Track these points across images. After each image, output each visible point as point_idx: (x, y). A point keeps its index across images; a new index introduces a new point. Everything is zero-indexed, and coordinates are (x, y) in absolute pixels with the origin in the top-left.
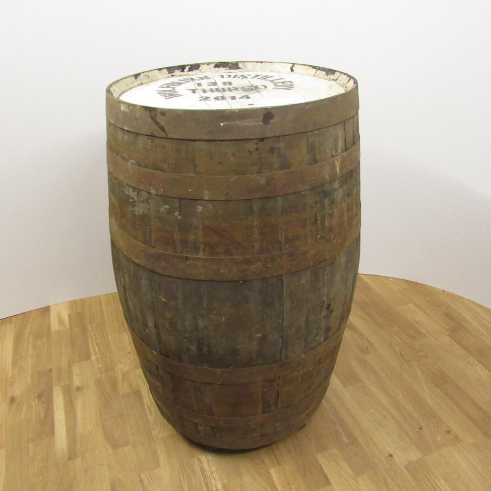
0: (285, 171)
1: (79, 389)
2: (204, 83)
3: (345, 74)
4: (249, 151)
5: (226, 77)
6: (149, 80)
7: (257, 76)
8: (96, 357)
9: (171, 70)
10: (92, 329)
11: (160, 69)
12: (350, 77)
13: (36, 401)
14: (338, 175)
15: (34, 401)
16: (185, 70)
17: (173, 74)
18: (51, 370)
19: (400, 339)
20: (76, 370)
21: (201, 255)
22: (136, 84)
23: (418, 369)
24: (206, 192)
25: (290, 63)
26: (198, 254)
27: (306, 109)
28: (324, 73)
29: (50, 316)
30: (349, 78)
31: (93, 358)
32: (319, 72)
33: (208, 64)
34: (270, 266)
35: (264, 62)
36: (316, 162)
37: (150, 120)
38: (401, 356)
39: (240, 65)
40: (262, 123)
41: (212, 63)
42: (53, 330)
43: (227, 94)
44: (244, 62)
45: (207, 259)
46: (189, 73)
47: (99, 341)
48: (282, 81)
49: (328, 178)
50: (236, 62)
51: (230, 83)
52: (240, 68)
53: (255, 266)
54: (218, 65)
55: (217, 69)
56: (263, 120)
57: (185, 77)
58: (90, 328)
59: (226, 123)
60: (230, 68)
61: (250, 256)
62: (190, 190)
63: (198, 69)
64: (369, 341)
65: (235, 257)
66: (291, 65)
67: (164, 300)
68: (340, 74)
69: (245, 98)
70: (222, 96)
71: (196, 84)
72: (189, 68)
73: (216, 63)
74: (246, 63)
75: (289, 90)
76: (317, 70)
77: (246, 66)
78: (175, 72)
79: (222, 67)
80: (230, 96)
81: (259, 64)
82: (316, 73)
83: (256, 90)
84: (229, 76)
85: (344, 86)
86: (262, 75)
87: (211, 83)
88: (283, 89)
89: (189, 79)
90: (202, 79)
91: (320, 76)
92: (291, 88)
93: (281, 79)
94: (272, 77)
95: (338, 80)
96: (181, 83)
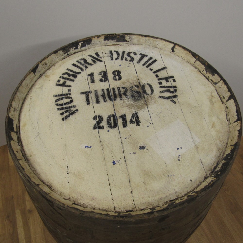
1: (30, 211)
5: (114, 55)
6: (47, 68)
7: (142, 56)
9: (66, 50)
11: (56, 52)
13: (7, 221)
16: (79, 47)
20: (27, 197)
22: (35, 79)
28: (203, 67)
32: (198, 63)
33: (99, 37)
35: (148, 36)
39: (127, 38)
40: (157, 223)
41: (102, 35)
43: (119, 107)
44: (130, 34)
46: (83, 48)
48: (165, 73)
50: (123, 34)
51: (119, 75)
52: (126, 41)
54: (108, 37)
55: (106, 41)
59: (123, 226)
60: (118, 41)
63: (89, 44)
66: (172, 45)
68: (220, 79)
69: (136, 123)
70: (114, 114)
71: (89, 75)
72: (82, 44)
73: (105, 35)
74: (132, 36)
75: (173, 104)
76: (196, 60)
77: (131, 39)
78: (69, 51)
79: (110, 40)
80: (121, 115)
81: (144, 38)
82: (195, 62)
83: (144, 97)
84: (118, 53)
85: (224, 101)
86: (147, 56)
87: (102, 74)
88: (168, 98)
89: (82, 62)
90: (94, 62)
91: (199, 67)
92: (175, 97)
93: (164, 68)
94: (156, 61)
95: (217, 85)
96: (76, 73)
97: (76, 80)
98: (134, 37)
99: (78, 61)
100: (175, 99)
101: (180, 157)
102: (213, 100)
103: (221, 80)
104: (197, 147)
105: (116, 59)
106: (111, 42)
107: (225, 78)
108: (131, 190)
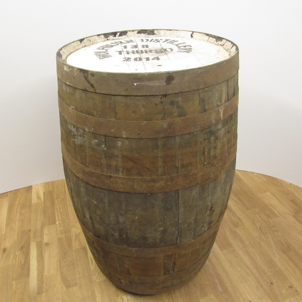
0: (182, 118)
1: (47, 244)
2: (129, 45)
3: (230, 41)
5: (145, 41)
6: (90, 43)
7: (167, 40)
8: (59, 222)
9: (107, 36)
10: (58, 202)
11: (99, 35)
12: (234, 44)
14: (221, 119)
15: (18, 252)
16: (117, 36)
17: (108, 38)
18: (30, 231)
19: (260, 217)
20: (46, 231)
21: (121, 175)
22: (81, 46)
23: (271, 239)
24: (124, 132)
25: (191, 31)
26: (118, 174)
27: (199, 73)
28: (215, 39)
29: (31, 192)
30: (232, 45)
31: (57, 223)
32: (211, 38)
33: (133, 31)
34: (170, 183)
35: (172, 30)
36: (205, 111)
37: (83, 79)
38: (260, 229)
39: (156, 32)
40: (165, 84)
41: (136, 30)
42: (33, 202)
43: (144, 55)
44: (158, 30)
45: (125, 178)
46: (119, 37)
47: (62, 211)
48: (184, 45)
49: (214, 121)
50: (153, 30)
51: (147, 46)
52: (155, 34)
53: (159, 184)
54: (140, 32)
55: (139, 34)
56: (166, 81)
57: (116, 41)
58: (57, 202)
59: (138, 83)
60: (149, 34)
61: (156, 177)
62: (112, 131)
63: (125, 35)
64: (239, 219)
65: (145, 177)
66: (191, 33)
67: (96, 203)
68: (226, 41)
69: (156, 60)
70: (140, 57)
71: (123, 46)
72: (119, 34)
73: (138, 30)
75: (188, 53)
76: (209, 37)
77: (159, 33)
79: (142, 34)
80: (146, 57)
81: (169, 31)
82: (209, 39)
83: (165, 52)
84: (147, 40)
85: (229, 50)
86: (170, 40)
87: (134, 46)
88: (184, 52)
89: (119, 42)
90: (128, 42)
91: (212, 41)
92: (190, 51)
93: (184, 43)
94: (177, 41)
95: (224, 46)
96: (113, 45)
97: (112, 48)
98: (161, 31)
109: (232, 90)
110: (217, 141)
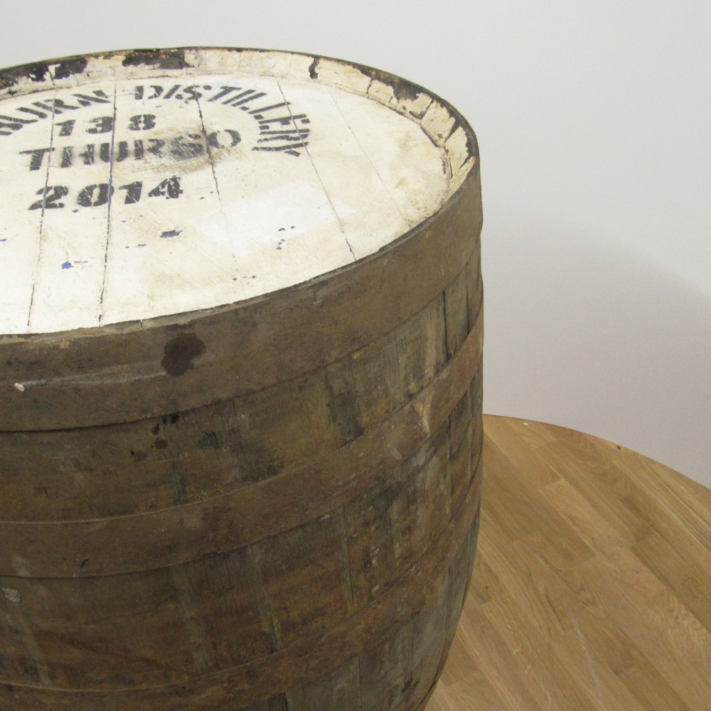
0: (261, 483)
3: (443, 103)
4: (132, 453)
5: (149, 92)
7: (227, 90)
9: (8, 79)
12: (460, 121)
14: (426, 434)
16: (47, 76)
17: (13, 88)
21: (46, 683)
24: (19, 560)
25: (308, 55)
26: (38, 681)
28: (390, 90)
30: (453, 120)
32: (377, 85)
33: (108, 55)
35: (247, 49)
36: (359, 432)
38: (549, 601)
39: (189, 57)
40: (164, 373)
41: (119, 52)
44: (197, 49)
45: (64, 694)
46: (58, 82)
48: (283, 112)
49: (396, 455)
50: (179, 49)
51: (149, 121)
52: (188, 66)
53: (203, 696)
54: (135, 58)
55: (131, 68)
56: (165, 364)
57: (40, 98)
59: (34, 382)
60: (165, 65)
61: (186, 678)
63: (79, 70)
65: (143, 686)
66: (311, 60)
68: (430, 100)
69: (167, 195)
70: (106, 182)
71: (59, 124)
72: (57, 70)
73: (128, 52)
74: (202, 53)
75: (293, 157)
76: (373, 79)
77: (201, 59)
78: (17, 83)
79: (142, 65)
80: (128, 183)
81: (236, 54)
82: (370, 86)
83: (209, 152)
84: (159, 90)
85: (441, 142)
86: (239, 89)
87: (100, 122)
88: (278, 149)
89: (50, 104)
90: (84, 104)
91: (380, 96)
92: (301, 145)
93: (283, 104)
94: (262, 94)
95: (424, 118)
96: (22, 121)
97: (16, 133)
98: (210, 53)
99: (37, 104)
100: (297, 150)
101: (284, 243)
102: (410, 144)
103: (432, 102)
104: (342, 224)
105: (150, 98)
106: (143, 70)
107: (442, 96)
108: (100, 313)
109: (462, 317)
110: (412, 508)
